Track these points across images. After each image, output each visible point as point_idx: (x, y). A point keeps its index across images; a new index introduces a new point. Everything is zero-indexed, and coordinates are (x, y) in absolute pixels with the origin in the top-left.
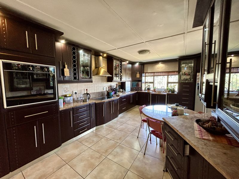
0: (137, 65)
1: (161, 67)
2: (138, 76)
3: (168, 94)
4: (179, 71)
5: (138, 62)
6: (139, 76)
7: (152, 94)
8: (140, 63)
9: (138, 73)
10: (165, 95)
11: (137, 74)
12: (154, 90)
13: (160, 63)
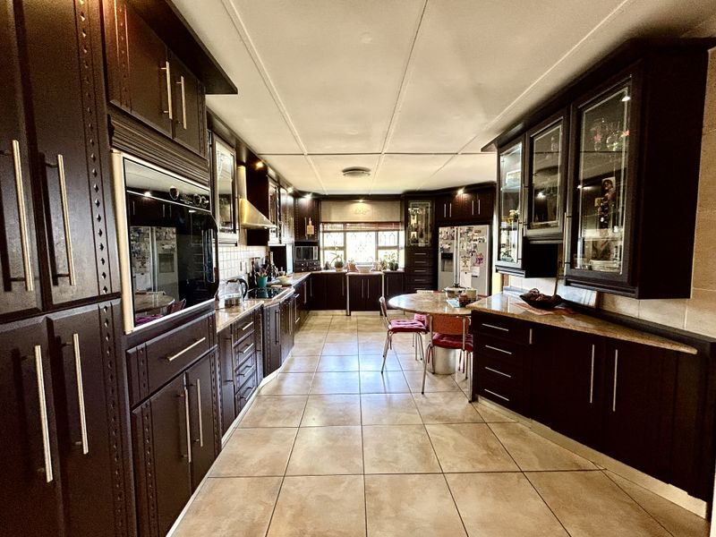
0: (306, 201)
1: (361, 210)
2: (310, 229)
3: (386, 274)
4: (406, 222)
5: (309, 193)
6: (313, 230)
7: (350, 276)
8: (315, 194)
9: (310, 222)
10: (380, 276)
11: (308, 224)
12: (353, 268)
13: (361, 201)
